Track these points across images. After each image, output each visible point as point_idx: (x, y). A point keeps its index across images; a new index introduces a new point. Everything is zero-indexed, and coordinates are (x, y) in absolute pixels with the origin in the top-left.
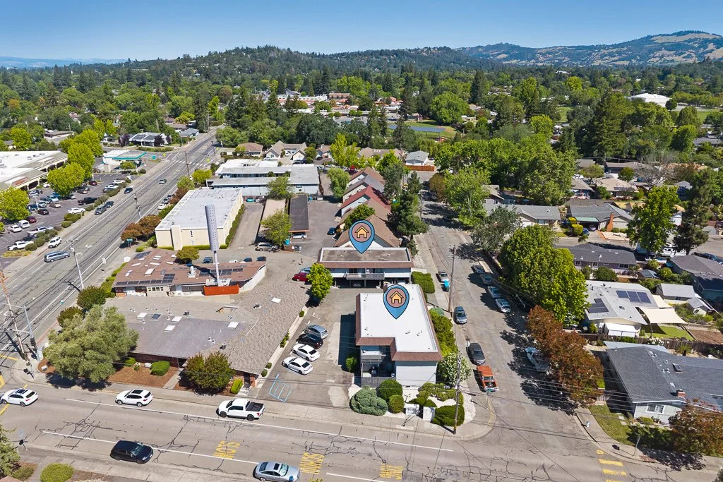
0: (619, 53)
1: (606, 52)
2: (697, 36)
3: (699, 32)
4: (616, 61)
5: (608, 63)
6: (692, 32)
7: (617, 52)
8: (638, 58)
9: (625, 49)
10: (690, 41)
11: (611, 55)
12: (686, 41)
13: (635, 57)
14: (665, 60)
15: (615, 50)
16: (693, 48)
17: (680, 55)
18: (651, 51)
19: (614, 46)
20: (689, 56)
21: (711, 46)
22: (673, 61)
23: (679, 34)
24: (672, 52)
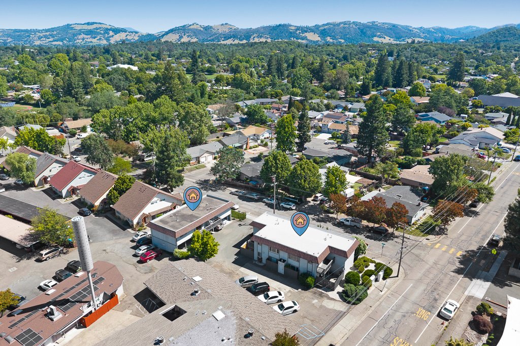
0: (52, 36)
1: (41, 35)
2: (100, 26)
3: (100, 23)
4: (52, 41)
5: (46, 43)
6: (96, 23)
7: (50, 35)
8: (68, 40)
9: (55, 33)
10: (97, 29)
11: (46, 37)
12: (94, 29)
13: (65, 40)
14: (86, 42)
15: (48, 33)
16: (101, 34)
17: (94, 38)
18: (74, 35)
19: (47, 31)
20: (100, 39)
21: (111, 33)
22: (91, 42)
23: (88, 24)
24: (89, 36)
